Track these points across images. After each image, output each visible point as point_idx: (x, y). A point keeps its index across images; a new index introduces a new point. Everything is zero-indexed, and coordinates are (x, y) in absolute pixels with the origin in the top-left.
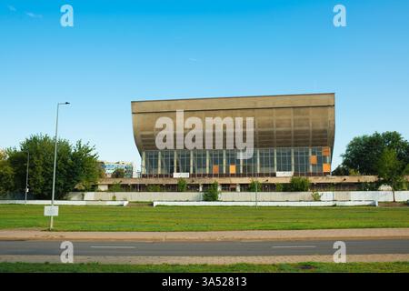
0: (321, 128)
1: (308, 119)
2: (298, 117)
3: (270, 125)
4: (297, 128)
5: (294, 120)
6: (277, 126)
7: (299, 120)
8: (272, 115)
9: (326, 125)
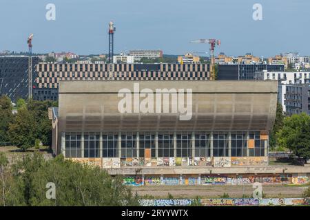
0: (262, 114)
1: (249, 105)
2: (240, 102)
3: (211, 110)
4: (238, 114)
5: (236, 106)
6: (217, 112)
7: (241, 105)
8: (213, 100)
9: (267, 111)
